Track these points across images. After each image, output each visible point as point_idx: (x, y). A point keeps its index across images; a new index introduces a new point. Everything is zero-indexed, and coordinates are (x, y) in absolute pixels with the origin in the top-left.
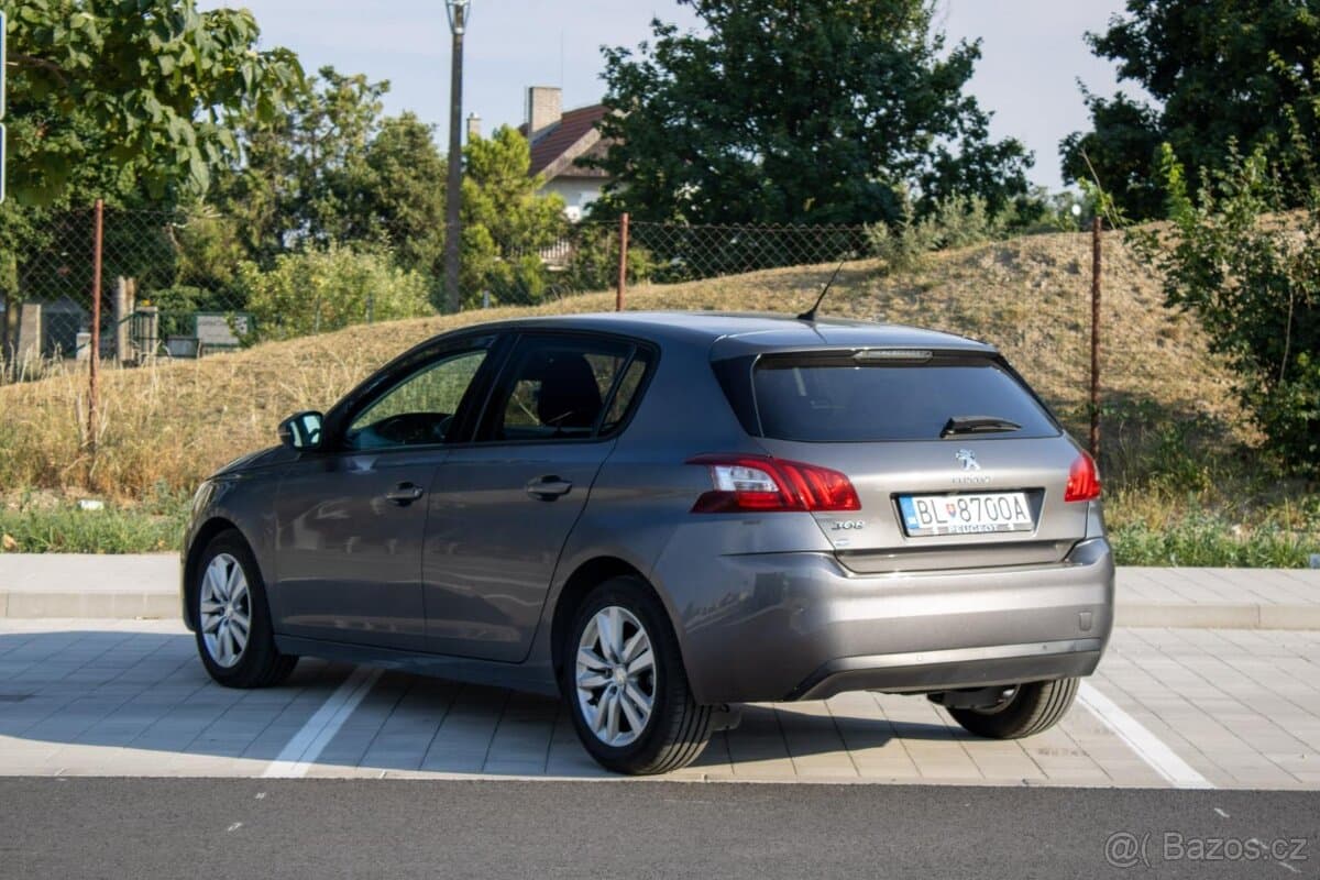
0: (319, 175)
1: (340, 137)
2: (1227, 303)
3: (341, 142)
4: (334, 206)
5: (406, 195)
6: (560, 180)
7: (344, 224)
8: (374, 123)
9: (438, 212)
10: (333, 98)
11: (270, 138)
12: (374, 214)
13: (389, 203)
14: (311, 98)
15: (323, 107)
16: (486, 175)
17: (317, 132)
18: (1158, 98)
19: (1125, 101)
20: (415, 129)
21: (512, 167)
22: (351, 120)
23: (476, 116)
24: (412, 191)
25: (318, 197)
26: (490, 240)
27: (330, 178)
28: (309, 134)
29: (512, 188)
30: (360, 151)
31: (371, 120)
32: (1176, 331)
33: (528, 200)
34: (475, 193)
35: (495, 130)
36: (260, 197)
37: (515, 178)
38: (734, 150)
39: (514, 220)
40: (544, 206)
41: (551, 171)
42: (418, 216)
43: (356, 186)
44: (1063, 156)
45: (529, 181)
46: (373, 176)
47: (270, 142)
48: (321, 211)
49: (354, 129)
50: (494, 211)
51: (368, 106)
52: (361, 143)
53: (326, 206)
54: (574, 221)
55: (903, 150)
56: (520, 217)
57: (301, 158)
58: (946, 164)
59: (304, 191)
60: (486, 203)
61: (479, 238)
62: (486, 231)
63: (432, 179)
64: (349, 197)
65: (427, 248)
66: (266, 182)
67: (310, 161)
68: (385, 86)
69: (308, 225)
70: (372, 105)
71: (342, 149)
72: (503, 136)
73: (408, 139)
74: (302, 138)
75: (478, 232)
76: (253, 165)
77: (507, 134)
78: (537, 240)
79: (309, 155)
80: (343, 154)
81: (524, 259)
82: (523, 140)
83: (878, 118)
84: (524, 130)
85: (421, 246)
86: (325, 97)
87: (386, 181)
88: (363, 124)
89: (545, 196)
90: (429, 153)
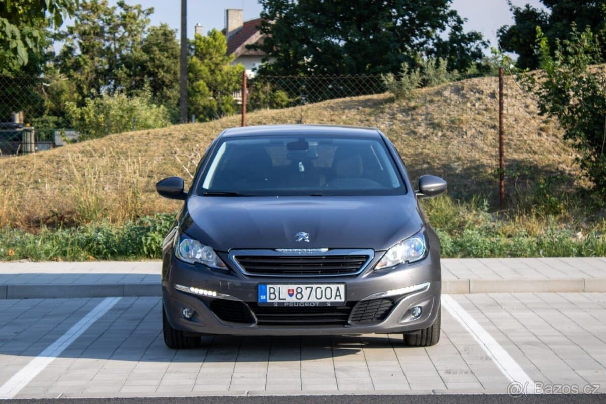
0: (118, 57)
1: (128, 37)
2: (572, 112)
3: (129, 40)
4: (125, 73)
5: (163, 66)
6: (243, 57)
7: (131, 83)
8: (146, 30)
9: (179, 75)
10: (124, 17)
11: (92, 38)
12: (146, 76)
13: (154, 71)
14: (112, 17)
15: (119, 22)
16: (204, 55)
17: (116, 35)
18: (548, 7)
19: (531, 9)
20: (167, 32)
21: (218, 51)
22: (134, 28)
23: (200, 25)
24: (165, 64)
25: (117, 68)
26: (207, 89)
27: (123, 58)
28: (112, 36)
29: (218, 61)
30: (138, 44)
31: (144, 28)
32: (549, 128)
33: (226, 68)
34: (199, 64)
35: (209, 32)
36: (87, 69)
37: (220, 56)
38: (329, 39)
39: (219, 78)
40: (235, 71)
41: (238, 53)
42: (168, 77)
43: (137, 62)
44: (499, 38)
45: (226, 58)
46: (146, 57)
47: (92, 40)
48: (119, 75)
49: (136, 32)
50: (209, 74)
51: (142, 21)
52: (139, 40)
53: (121, 73)
54: (250, 78)
55: (418, 37)
56: (222, 76)
57: (108, 48)
58: (440, 44)
59: (110, 66)
60: (204, 69)
61: (201, 88)
62: (205, 84)
63: (176, 58)
64: (133, 68)
65: (173, 93)
66: (90, 61)
67: (113, 50)
68: (151, 11)
69: (113, 83)
70: (144, 20)
71: (129, 43)
72: (213, 35)
73: (163, 37)
74: (108, 38)
75: (200, 85)
76: (84, 53)
77: (215, 34)
78: (231, 88)
79: (112, 47)
80: (130, 45)
81: (224, 98)
82: (223, 37)
83: (404, 21)
84: (224, 32)
85: (171, 92)
86: (120, 16)
87: (152, 59)
88: (140, 30)
89: (235, 65)
90: (174, 44)
